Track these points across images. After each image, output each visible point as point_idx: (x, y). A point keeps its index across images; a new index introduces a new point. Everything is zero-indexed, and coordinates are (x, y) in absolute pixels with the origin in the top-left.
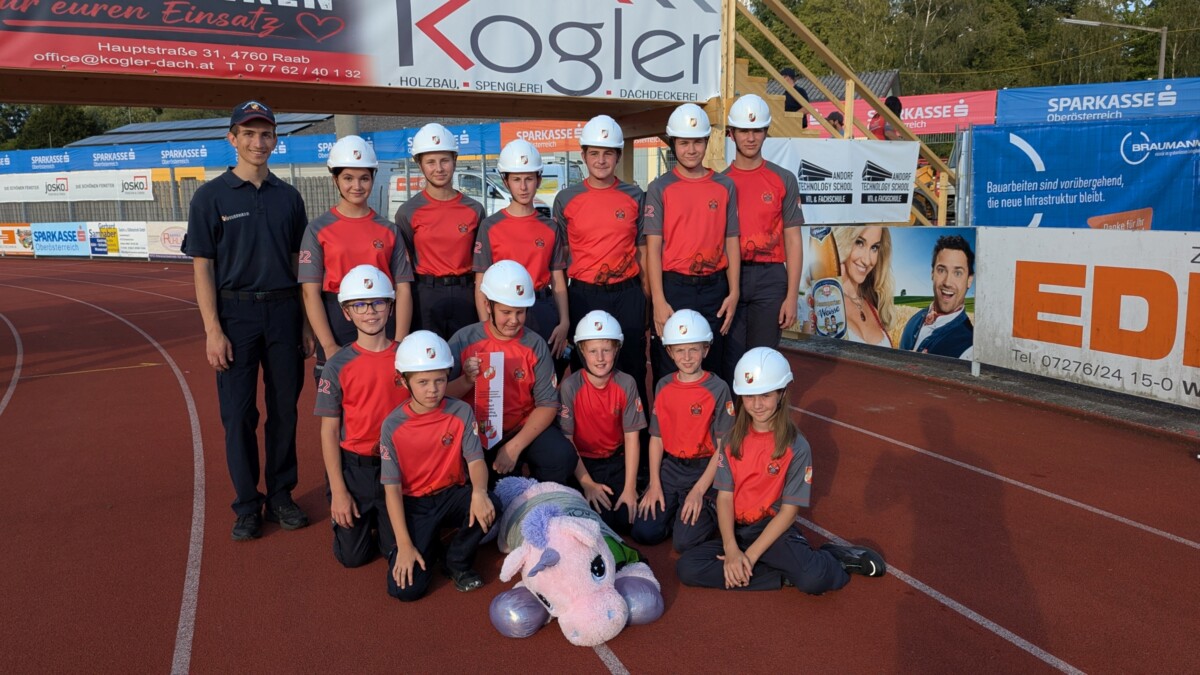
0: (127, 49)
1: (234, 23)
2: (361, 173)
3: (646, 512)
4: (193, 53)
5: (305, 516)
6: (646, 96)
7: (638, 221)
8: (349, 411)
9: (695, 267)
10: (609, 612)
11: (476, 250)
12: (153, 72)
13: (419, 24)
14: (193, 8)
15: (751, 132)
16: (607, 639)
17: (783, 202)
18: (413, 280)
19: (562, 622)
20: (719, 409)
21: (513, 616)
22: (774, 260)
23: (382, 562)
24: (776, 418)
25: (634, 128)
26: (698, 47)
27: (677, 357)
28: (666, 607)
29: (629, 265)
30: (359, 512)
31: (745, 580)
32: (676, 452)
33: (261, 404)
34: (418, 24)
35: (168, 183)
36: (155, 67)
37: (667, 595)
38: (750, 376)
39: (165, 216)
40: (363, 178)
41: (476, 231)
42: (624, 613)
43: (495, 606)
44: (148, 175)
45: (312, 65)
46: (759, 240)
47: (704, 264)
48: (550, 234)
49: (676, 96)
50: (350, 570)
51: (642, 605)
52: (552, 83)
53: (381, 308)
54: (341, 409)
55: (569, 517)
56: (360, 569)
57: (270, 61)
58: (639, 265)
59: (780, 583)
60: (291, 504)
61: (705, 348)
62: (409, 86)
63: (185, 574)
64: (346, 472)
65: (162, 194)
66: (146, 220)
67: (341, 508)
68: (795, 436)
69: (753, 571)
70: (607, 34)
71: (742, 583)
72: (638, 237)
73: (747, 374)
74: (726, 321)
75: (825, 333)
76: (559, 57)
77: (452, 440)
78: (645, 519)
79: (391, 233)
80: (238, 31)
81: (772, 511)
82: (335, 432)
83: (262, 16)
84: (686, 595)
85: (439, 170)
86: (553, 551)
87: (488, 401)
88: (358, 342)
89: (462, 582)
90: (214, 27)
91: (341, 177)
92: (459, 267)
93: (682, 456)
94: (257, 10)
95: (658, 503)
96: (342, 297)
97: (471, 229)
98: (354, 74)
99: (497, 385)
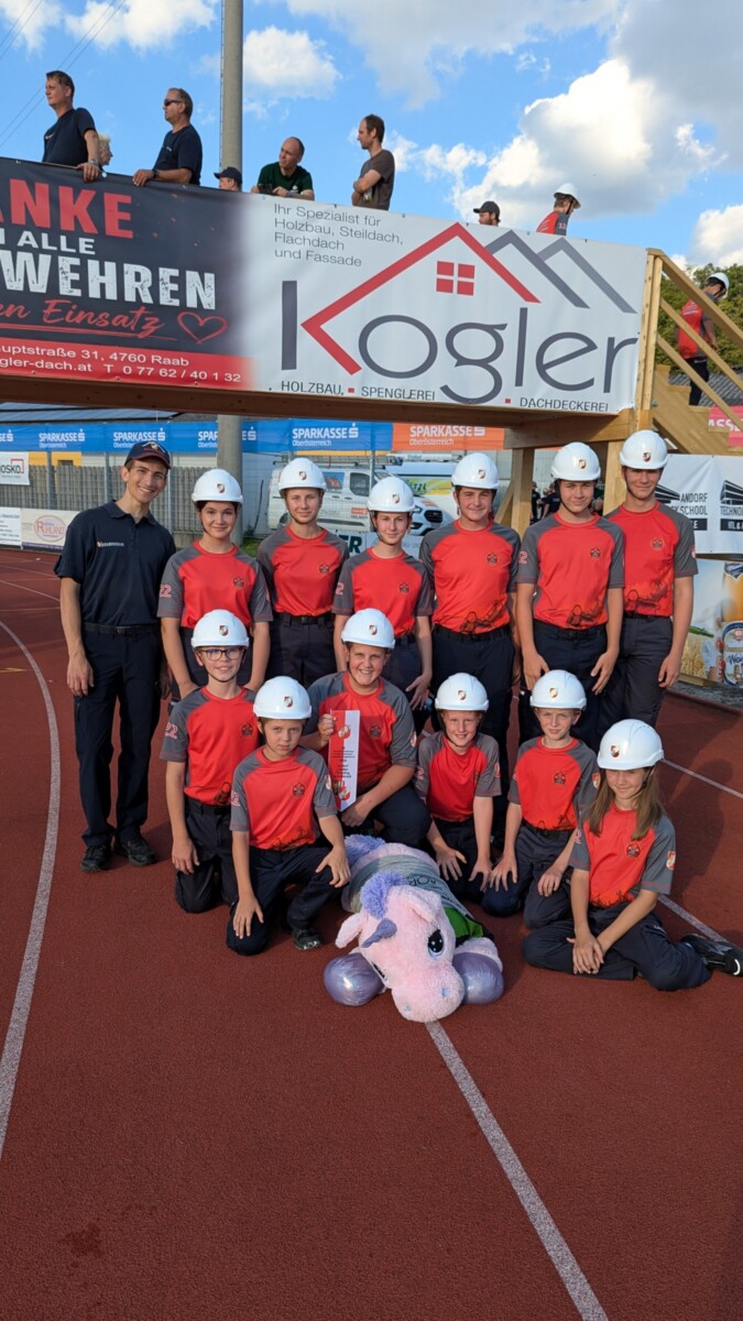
0: (6, 349)
1: (114, 323)
2: (224, 507)
3: (497, 883)
4: (72, 354)
5: (152, 853)
6: (548, 406)
7: (512, 567)
8: (193, 756)
9: (572, 619)
10: (443, 990)
11: (338, 591)
12: (32, 374)
13: (305, 325)
14: (74, 307)
15: (644, 473)
16: (440, 1017)
17: (675, 550)
18: (272, 620)
19: (395, 994)
20: (584, 781)
21: (346, 983)
22: (658, 613)
23: (223, 910)
24: (640, 797)
25: (536, 437)
26: (612, 351)
27: (544, 720)
28: (507, 987)
29: (500, 616)
30: (199, 860)
31: (594, 967)
32: (534, 822)
33: (116, 740)
34: (303, 325)
35: (44, 467)
36: (34, 368)
37: (508, 977)
38: (616, 750)
39: (40, 503)
40: (226, 512)
41: (338, 572)
42: (460, 991)
43: (330, 972)
44: (25, 458)
45: (190, 369)
46: (643, 590)
47: (583, 617)
48: (417, 579)
49: (583, 406)
50: (191, 915)
51: (480, 985)
52: (445, 389)
53: (235, 656)
54: (187, 755)
55: (411, 888)
56: (202, 914)
57: (148, 363)
58: (510, 613)
59: (631, 975)
60: (139, 839)
61: (575, 714)
62: (291, 392)
63: (34, 903)
64: (189, 819)
65: (38, 478)
66: (21, 507)
67: (182, 853)
68: (659, 816)
69: (604, 958)
70: (510, 337)
71: (592, 970)
72: (509, 584)
73: (613, 747)
74: (600, 680)
75: (734, 681)
76: (455, 361)
77: (303, 791)
78: (497, 890)
79: (252, 571)
80: (118, 331)
81: (630, 896)
82: (180, 777)
83: (143, 316)
84: (530, 977)
85: (304, 506)
86: (390, 922)
87: (342, 761)
88: (208, 687)
89: (301, 940)
90: (94, 327)
91: (204, 510)
92: (318, 607)
93: (541, 826)
94: (138, 309)
95: (510, 874)
96: (196, 642)
97: (335, 567)
98: (233, 378)
99: (352, 745)
